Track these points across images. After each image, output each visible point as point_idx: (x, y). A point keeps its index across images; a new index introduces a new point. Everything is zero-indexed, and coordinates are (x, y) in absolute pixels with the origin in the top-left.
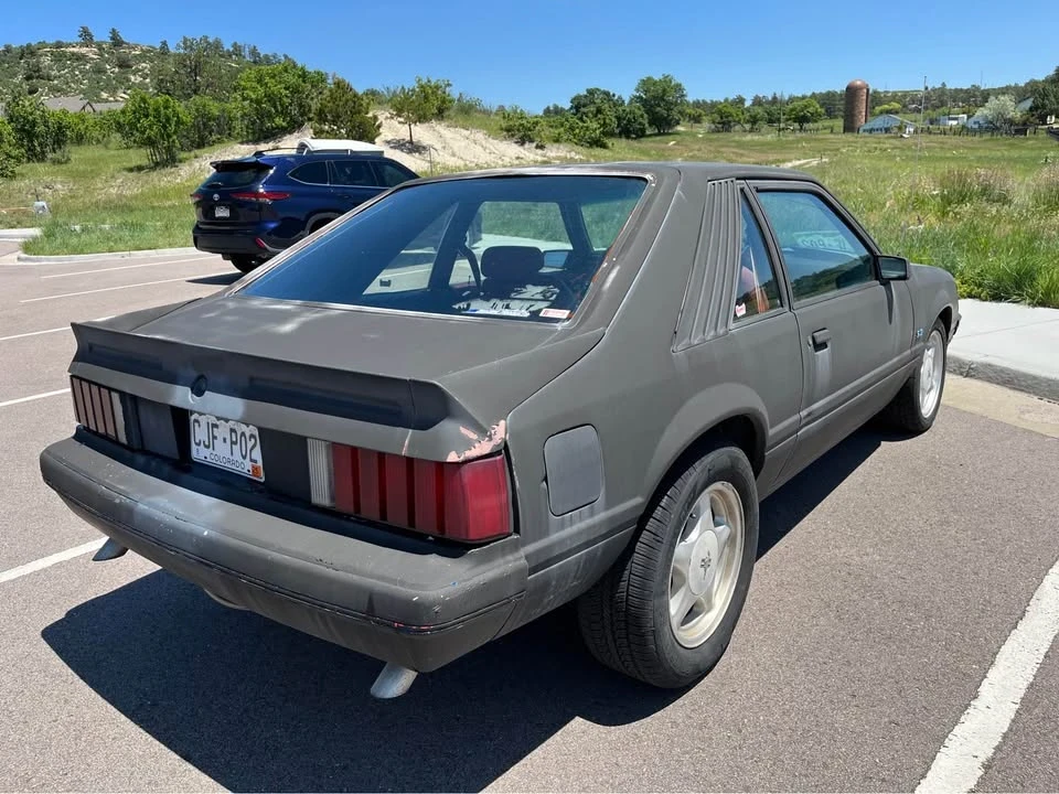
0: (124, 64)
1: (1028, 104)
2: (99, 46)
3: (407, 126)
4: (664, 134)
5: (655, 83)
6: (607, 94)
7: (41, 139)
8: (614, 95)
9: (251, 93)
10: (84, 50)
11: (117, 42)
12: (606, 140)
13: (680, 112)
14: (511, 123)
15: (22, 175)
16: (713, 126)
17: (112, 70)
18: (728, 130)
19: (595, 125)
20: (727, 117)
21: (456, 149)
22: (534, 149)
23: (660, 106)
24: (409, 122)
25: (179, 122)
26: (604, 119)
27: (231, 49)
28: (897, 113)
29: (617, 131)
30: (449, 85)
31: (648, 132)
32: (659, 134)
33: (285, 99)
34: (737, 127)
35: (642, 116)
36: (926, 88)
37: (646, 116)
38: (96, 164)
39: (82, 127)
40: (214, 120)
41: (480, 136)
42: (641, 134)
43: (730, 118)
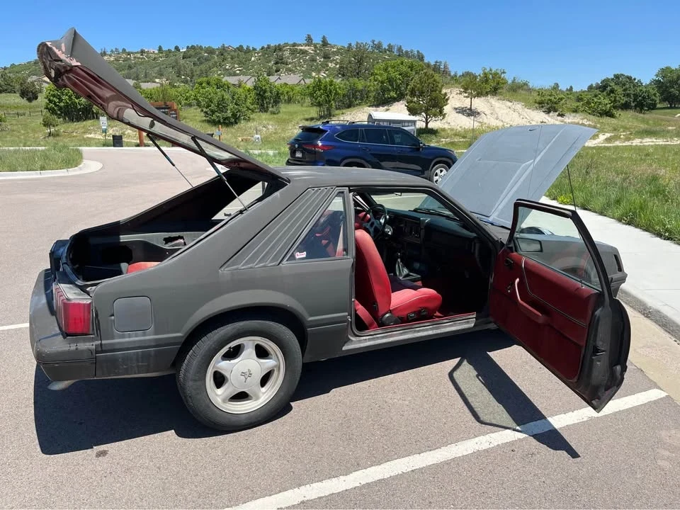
0: (326, 57)
2: (315, 47)
3: (469, 99)
4: (675, 108)
5: (672, 71)
6: (630, 78)
7: (268, 100)
8: (635, 79)
9: (379, 77)
10: (307, 48)
11: (325, 43)
12: (614, 112)
14: (543, 99)
15: (253, 119)
17: (320, 59)
19: (607, 101)
21: (500, 115)
22: (556, 116)
23: (673, 87)
24: (472, 96)
25: (336, 94)
26: (615, 97)
27: (387, 48)
29: (633, 104)
30: (504, 73)
31: (658, 106)
32: (671, 108)
33: (398, 81)
35: (655, 95)
37: (658, 94)
38: (291, 115)
39: (291, 93)
40: (359, 92)
41: (519, 106)
42: (652, 107)
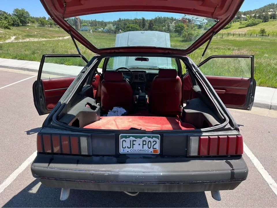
1: (115, 26)
4: (24, 26)
5: (19, 11)
12: (10, 27)
13: (29, 20)
16: (39, 25)
18: (44, 26)
19: (6, 22)
20: (43, 22)
23: (22, 17)
28: (87, 26)
31: (20, 25)
34: (46, 26)
36: (92, 20)
37: (19, 20)
42: (18, 25)
43: (44, 23)
